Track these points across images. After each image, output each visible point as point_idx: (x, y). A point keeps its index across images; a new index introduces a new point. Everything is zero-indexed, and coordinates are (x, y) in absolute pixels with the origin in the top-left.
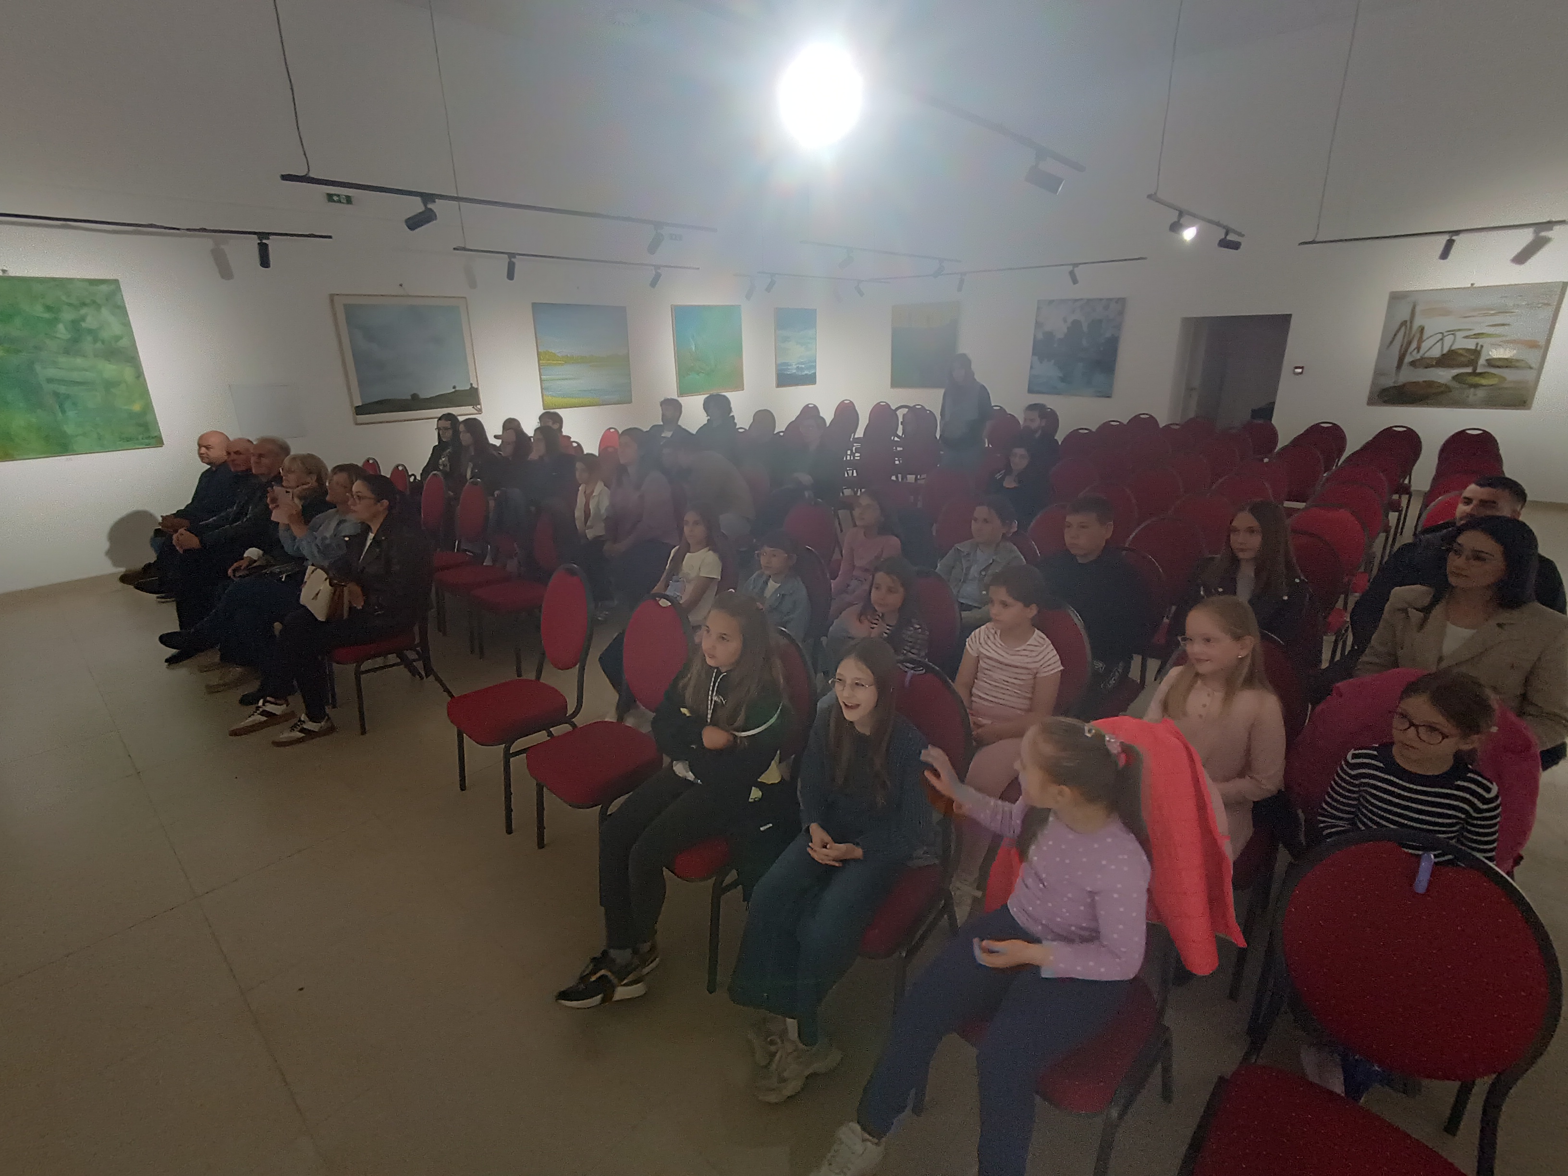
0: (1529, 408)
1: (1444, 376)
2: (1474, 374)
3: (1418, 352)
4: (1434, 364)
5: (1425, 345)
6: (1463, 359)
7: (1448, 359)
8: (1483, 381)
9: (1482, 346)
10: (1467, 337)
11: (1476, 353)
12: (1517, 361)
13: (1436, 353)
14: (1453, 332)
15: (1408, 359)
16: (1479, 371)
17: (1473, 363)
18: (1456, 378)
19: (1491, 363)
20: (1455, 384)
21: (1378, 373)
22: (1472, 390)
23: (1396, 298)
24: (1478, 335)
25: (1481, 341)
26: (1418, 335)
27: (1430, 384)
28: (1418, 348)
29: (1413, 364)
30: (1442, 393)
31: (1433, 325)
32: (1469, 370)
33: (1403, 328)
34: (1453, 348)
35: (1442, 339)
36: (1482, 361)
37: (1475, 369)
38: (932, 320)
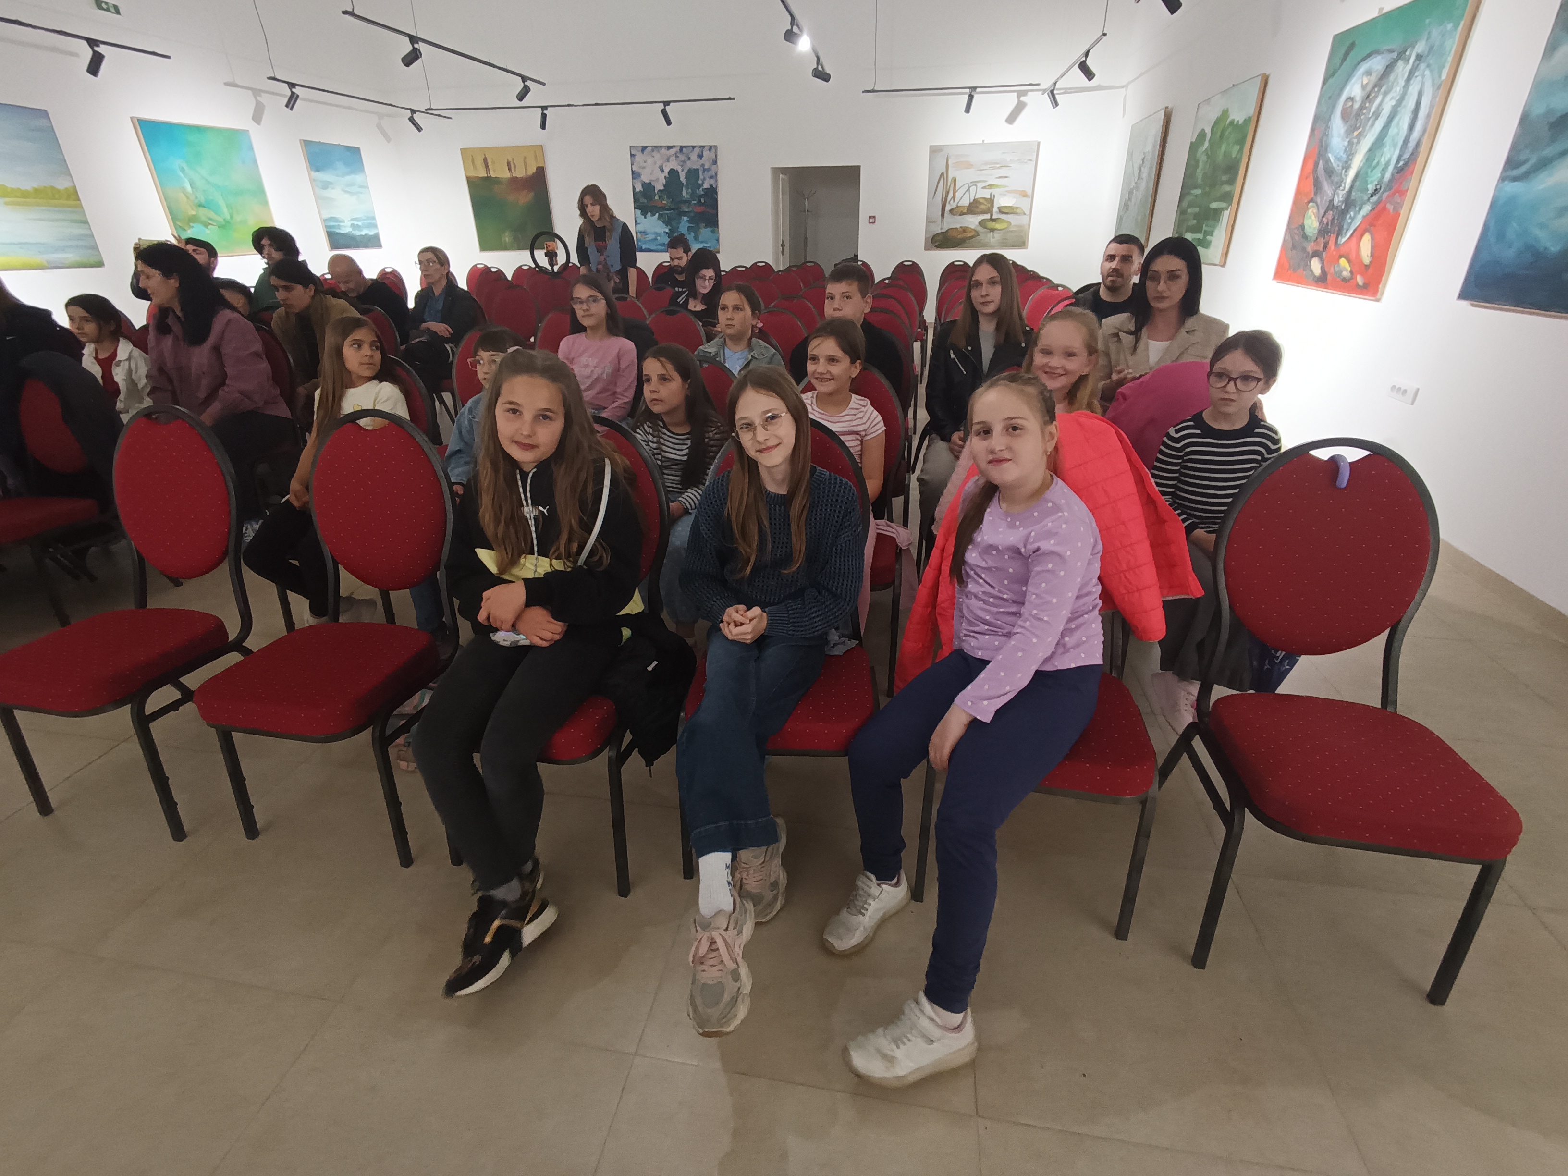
0: (1026, 248)
1: (972, 221)
2: (992, 220)
3: (954, 201)
4: (965, 211)
5: (958, 195)
6: (982, 206)
7: (973, 208)
8: (998, 226)
9: (994, 196)
10: (984, 188)
11: (991, 201)
12: (1017, 208)
13: (966, 202)
14: (975, 183)
15: (948, 208)
16: (994, 217)
17: (989, 211)
18: (981, 223)
19: (1001, 210)
20: (980, 229)
21: (930, 221)
22: (991, 234)
23: (935, 151)
24: (991, 186)
25: (994, 191)
26: (952, 186)
27: (965, 230)
28: (954, 197)
29: (951, 211)
30: (973, 237)
31: (963, 177)
32: (987, 216)
33: (942, 179)
34: (976, 198)
35: (969, 189)
36: (995, 209)
37: (992, 215)
38: (515, 164)
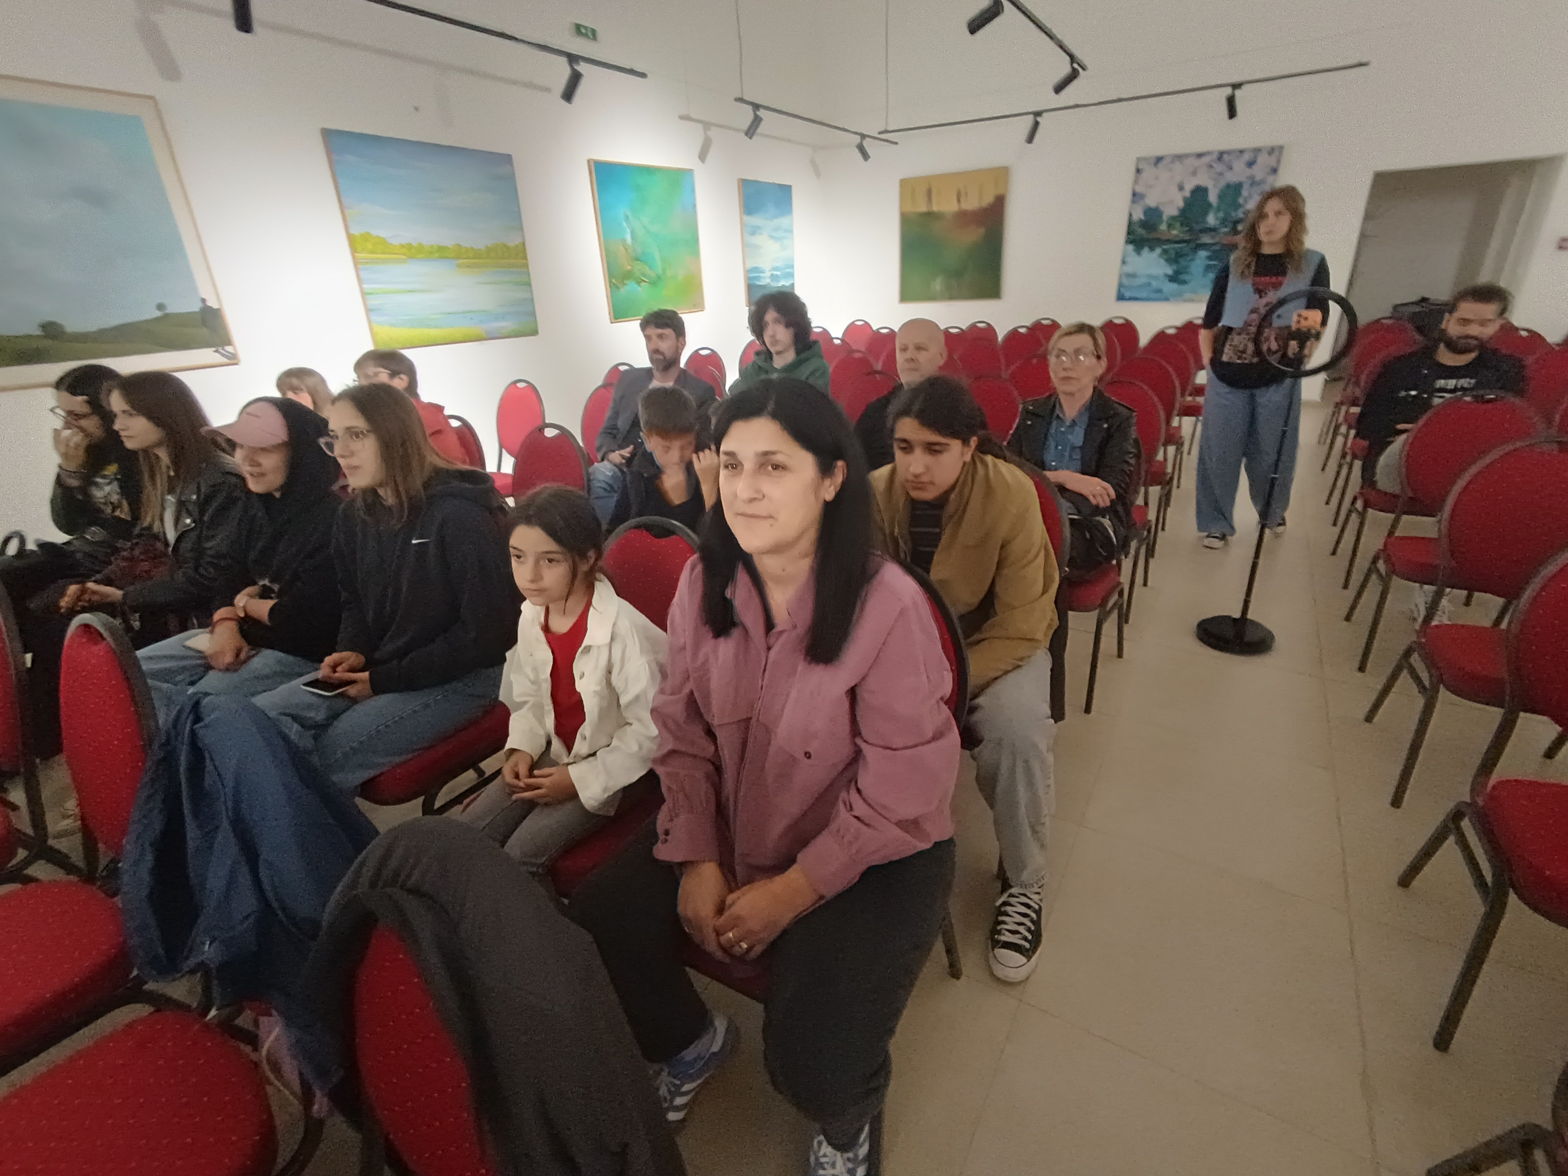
38: (966, 194)
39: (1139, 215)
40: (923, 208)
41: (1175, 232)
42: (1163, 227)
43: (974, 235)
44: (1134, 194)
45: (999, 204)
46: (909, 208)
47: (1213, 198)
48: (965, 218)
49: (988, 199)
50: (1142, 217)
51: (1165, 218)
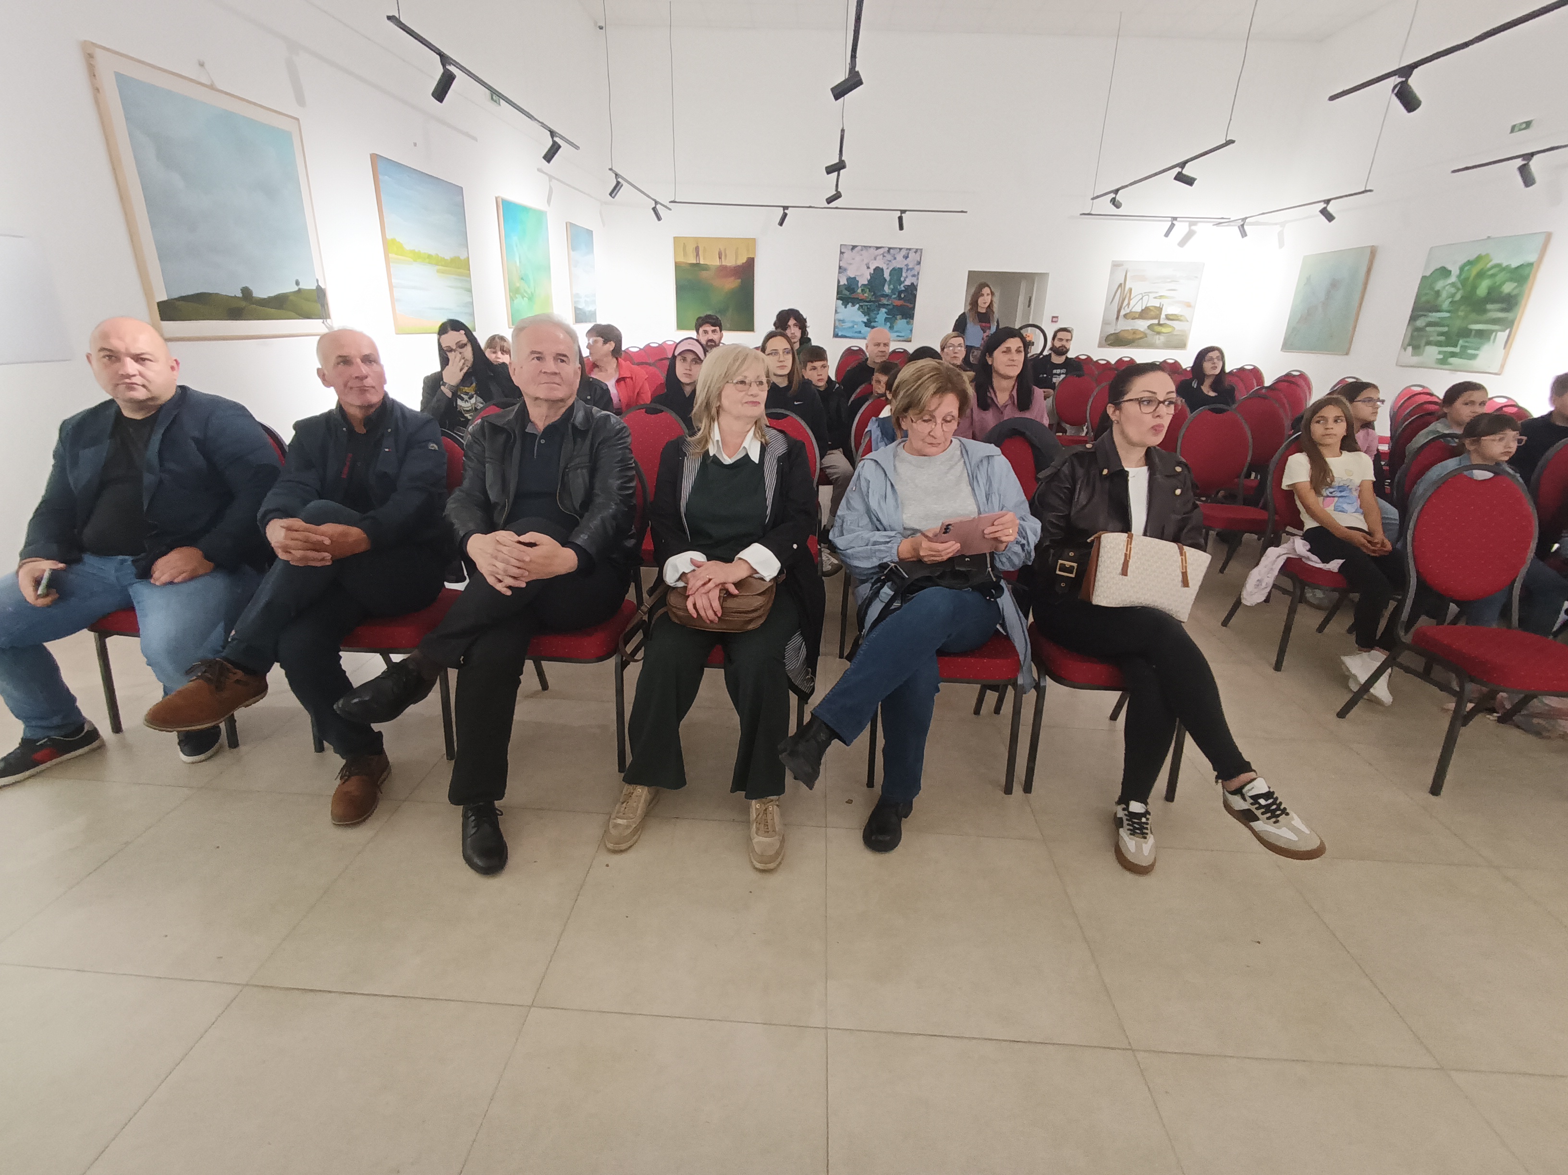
0: (1186, 350)
1: (1142, 325)
2: (1159, 324)
3: (1128, 307)
4: (1137, 316)
5: (1132, 303)
6: (1152, 313)
7: (1144, 314)
8: (1164, 330)
9: (1163, 305)
10: (1155, 298)
11: (1160, 309)
12: (1181, 316)
13: (1138, 309)
14: (1147, 294)
15: (1122, 313)
16: (1161, 322)
17: (1158, 317)
18: (1150, 327)
19: (1168, 317)
20: (1149, 332)
21: (1105, 323)
22: (1158, 336)
23: (1116, 265)
24: (1161, 297)
25: (1163, 301)
26: (1128, 295)
27: (1135, 332)
28: (1129, 304)
29: (1125, 316)
30: (1141, 338)
31: (1137, 287)
32: (1156, 321)
33: (1120, 289)
34: (1148, 306)
35: (1142, 298)
36: (1163, 316)
37: (1159, 321)
38: (726, 256)
39: (844, 281)
40: (693, 261)
41: (866, 295)
42: (859, 291)
43: (732, 284)
44: (840, 268)
45: (750, 263)
46: (681, 259)
47: (887, 275)
48: (724, 271)
49: (742, 260)
50: (846, 283)
51: (860, 285)
